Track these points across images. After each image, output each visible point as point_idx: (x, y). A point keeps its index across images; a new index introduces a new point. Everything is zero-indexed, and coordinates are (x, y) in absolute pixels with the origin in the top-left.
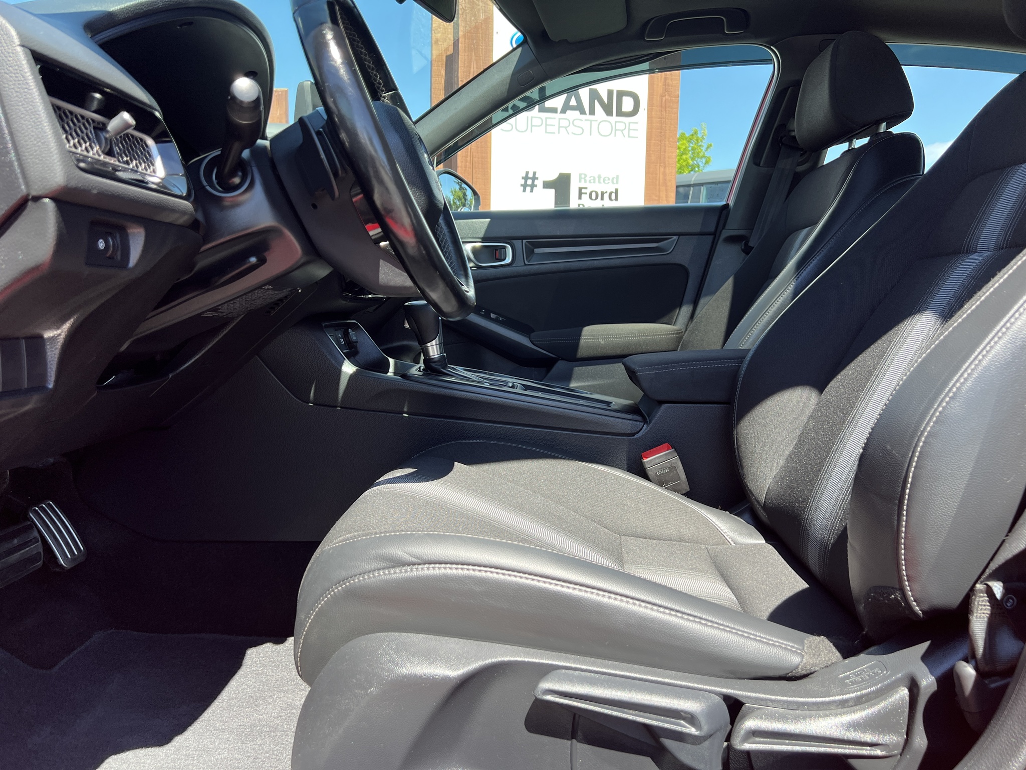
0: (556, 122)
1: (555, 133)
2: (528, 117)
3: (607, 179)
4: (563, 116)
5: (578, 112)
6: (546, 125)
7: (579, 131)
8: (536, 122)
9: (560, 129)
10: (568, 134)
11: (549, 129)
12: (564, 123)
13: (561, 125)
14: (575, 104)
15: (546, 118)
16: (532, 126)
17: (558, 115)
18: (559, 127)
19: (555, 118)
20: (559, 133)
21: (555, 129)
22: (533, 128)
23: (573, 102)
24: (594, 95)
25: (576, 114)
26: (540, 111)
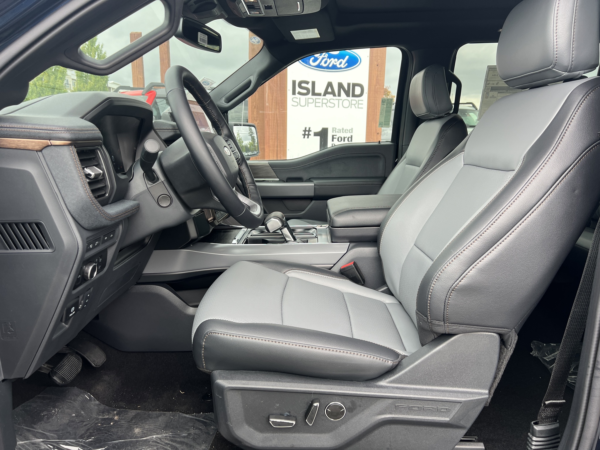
0: (320, 101)
1: (320, 107)
2: (306, 98)
3: (347, 130)
4: (324, 97)
8: (310, 101)
11: (317, 104)
15: (316, 99)
22: (309, 104)
23: (330, 90)
24: (340, 86)
25: (331, 96)
26: (312, 95)
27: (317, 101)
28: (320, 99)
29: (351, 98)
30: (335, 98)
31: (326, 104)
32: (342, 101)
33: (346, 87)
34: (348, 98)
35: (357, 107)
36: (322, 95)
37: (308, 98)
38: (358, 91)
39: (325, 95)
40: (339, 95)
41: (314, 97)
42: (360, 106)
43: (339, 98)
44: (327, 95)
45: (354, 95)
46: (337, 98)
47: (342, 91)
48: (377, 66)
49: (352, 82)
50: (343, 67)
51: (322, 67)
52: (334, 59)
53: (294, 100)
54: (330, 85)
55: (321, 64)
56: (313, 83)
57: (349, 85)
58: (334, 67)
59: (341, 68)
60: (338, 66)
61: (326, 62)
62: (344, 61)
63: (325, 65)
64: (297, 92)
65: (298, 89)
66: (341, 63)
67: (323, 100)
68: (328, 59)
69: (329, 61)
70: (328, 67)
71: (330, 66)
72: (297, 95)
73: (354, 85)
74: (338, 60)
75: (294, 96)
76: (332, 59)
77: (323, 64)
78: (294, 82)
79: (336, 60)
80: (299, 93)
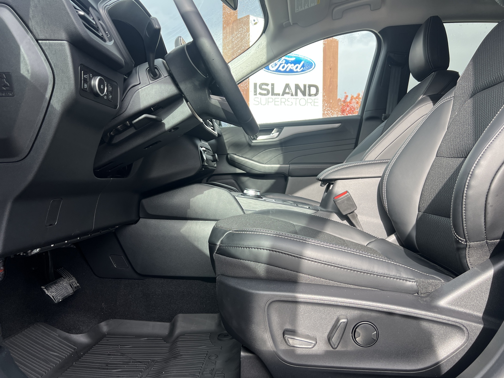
0: (279, 100)
1: (279, 105)
2: (266, 98)
7: (291, 104)
9: (282, 103)
10: (285, 105)
13: (282, 101)
16: (268, 102)
20: (281, 105)
21: (279, 103)
23: (287, 91)
24: (297, 87)
25: (289, 96)
26: (272, 95)
27: (276, 100)
28: (279, 98)
29: (307, 97)
30: (292, 97)
31: (284, 102)
32: (299, 100)
33: (302, 88)
34: (304, 97)
35: (313, 105)
36: (281, 94)
37: (268, 98)
38: (313, 91)
39: (283, 95)
40: (296, 94)
41: (274, 97)
42: (316, 104)
43: (296, 97)
44: (285, 95)
45: (310, 95)
46: (295, 97)
47: (299, 91)
48: (330, 69)
49: (307, 84)
50: (299, 71)
51: (280, 71)
52: (291, 64)
53: (256, 99)
54: (287, 86)
55: (279, 69)
56: (273, 85)
57: (305, 86)
58: (291, 71)
59: (297, 72)
60: (295, 70)
61: (283, 67)
62: (300, 66)
63: (283, 70)
64: (258, 93)
65: (259, 90)
66: (297, 68)
67: (282, 99)
68: (286, 65)
69: (286, 66)
70: (285, 72)
71: (288, 70)
72: (258, 96)
73: (310, 86)
74: (294, 65)
75: (255, 96)
76: (289, 64)
77: (281, 68)
78: (255, 85)
79: (293, 65)
80: (260, 94)
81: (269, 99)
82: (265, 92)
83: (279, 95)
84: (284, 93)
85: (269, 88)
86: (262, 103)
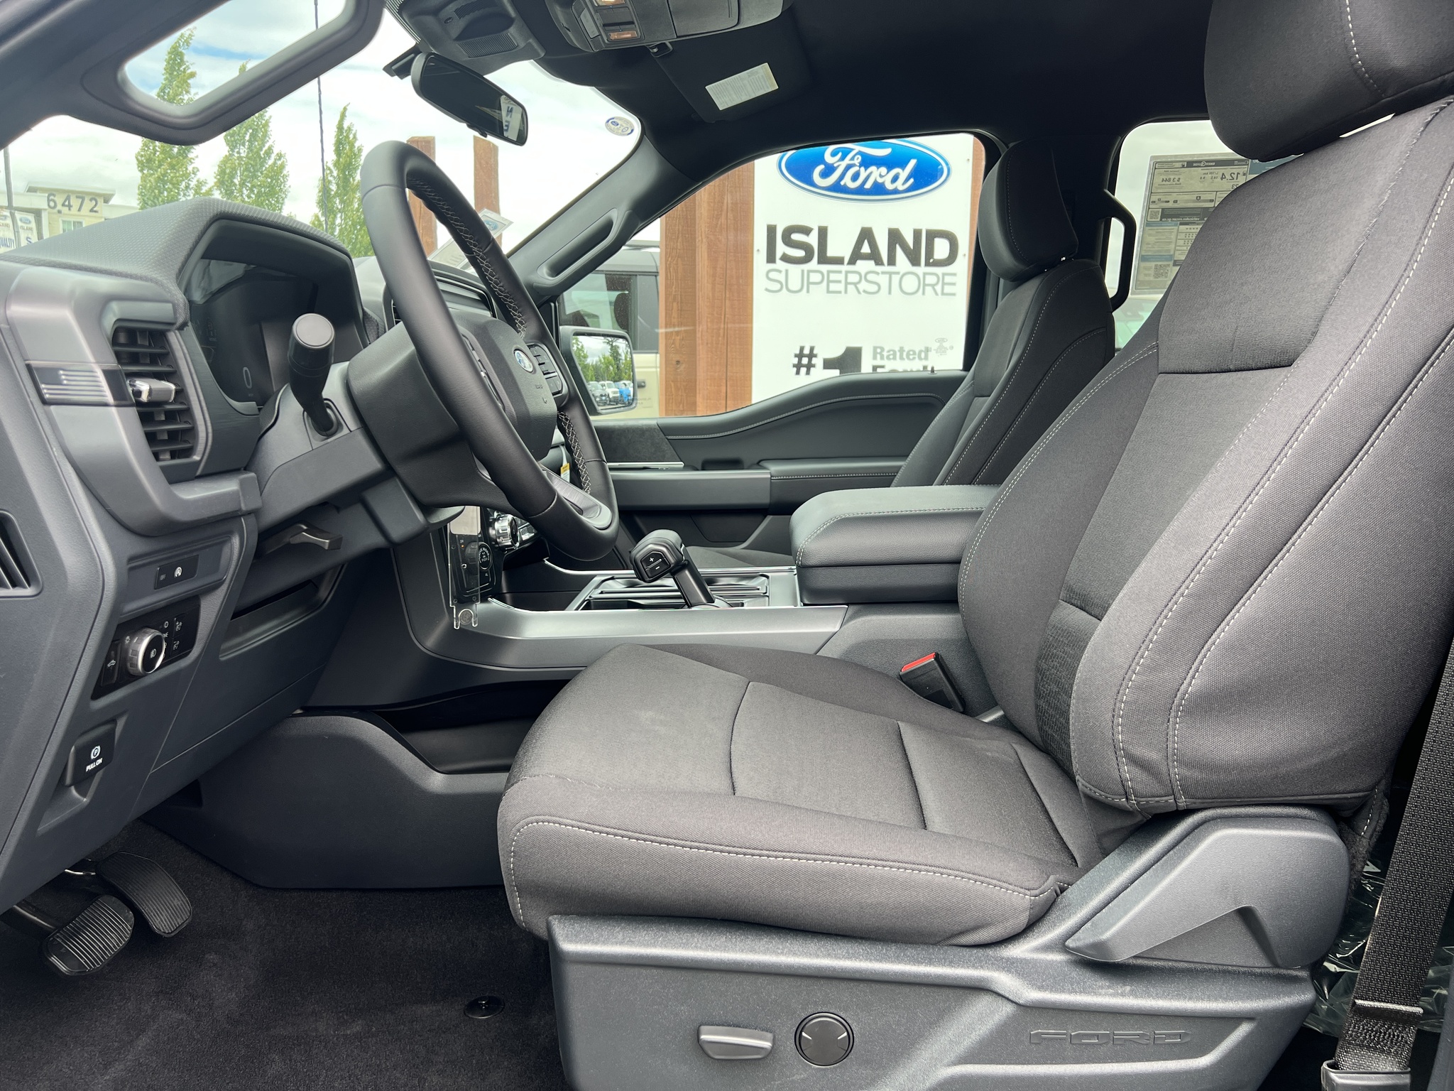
0: (841, 277)
1: (840, 292)
2: (803, 271)
3: (911, 353)
4: (851, 268)
5: (872, 262)
6: (829, 282)
7: (874, 288)
8: (815, 277)
9: (850, 287)
10: (859, 292)
11: (833, 287)
12: (853, 278)
13: (849, 280)
14: (869, 251)
15: (829, 272)
16: (809, 283)
17: (845, 268)
18: (847, 283)
19: (840, 272)
20: (846, 292)
21: (841, 287)
22: (811, 286)
23: (866, 249)
24: (894, 236)
25: (870, 264)
26: (820, 262)
27: (833, 277)
29: (923, 269)
30: (879, 268)
31: (855, 284)
32: (899, 276)
33: (910, 242)
34: (916, 269)
35: (939, 291)
36: (846, 261)
37: (809, 272)
38: (941, 249)
39: (852, 261)
40: (892, 261)
41: (825, 268)
42: (947, 289)
43: (891, 269)
44: (859, 262)
45: (931, 262)
46: (887, 268)
49: (924, 227)
50: (901, 188)
52: (878, 168)
53: (773, 275)
54: (866, 234)
55: (842, 183)
56: (823, 233)
57: (917, 234)
58: (879, 189)
59: (896, 191)
60: (890, 186)
61: (855, 177)
62: (904, 174)
63: (853, 185)
64: (779, 255)
65: (781, 249)
66: (895, 179)
67: (849, 275)
68: (862, 169)
69: (863, 174)
71: (868, 186)
72: (780, 264)
73: (932, 235)
74: (888, 172)
75: (771, 266)
76: (872, 168)
77: (847, 182)
78: (771, 231)
79: (883, 170)
80: (786, 258)
81: (811, 274)
82: (800, 253)
83: (839, 261)
84: (856, 256)
85: (813, 240)
86: (791, 287)
